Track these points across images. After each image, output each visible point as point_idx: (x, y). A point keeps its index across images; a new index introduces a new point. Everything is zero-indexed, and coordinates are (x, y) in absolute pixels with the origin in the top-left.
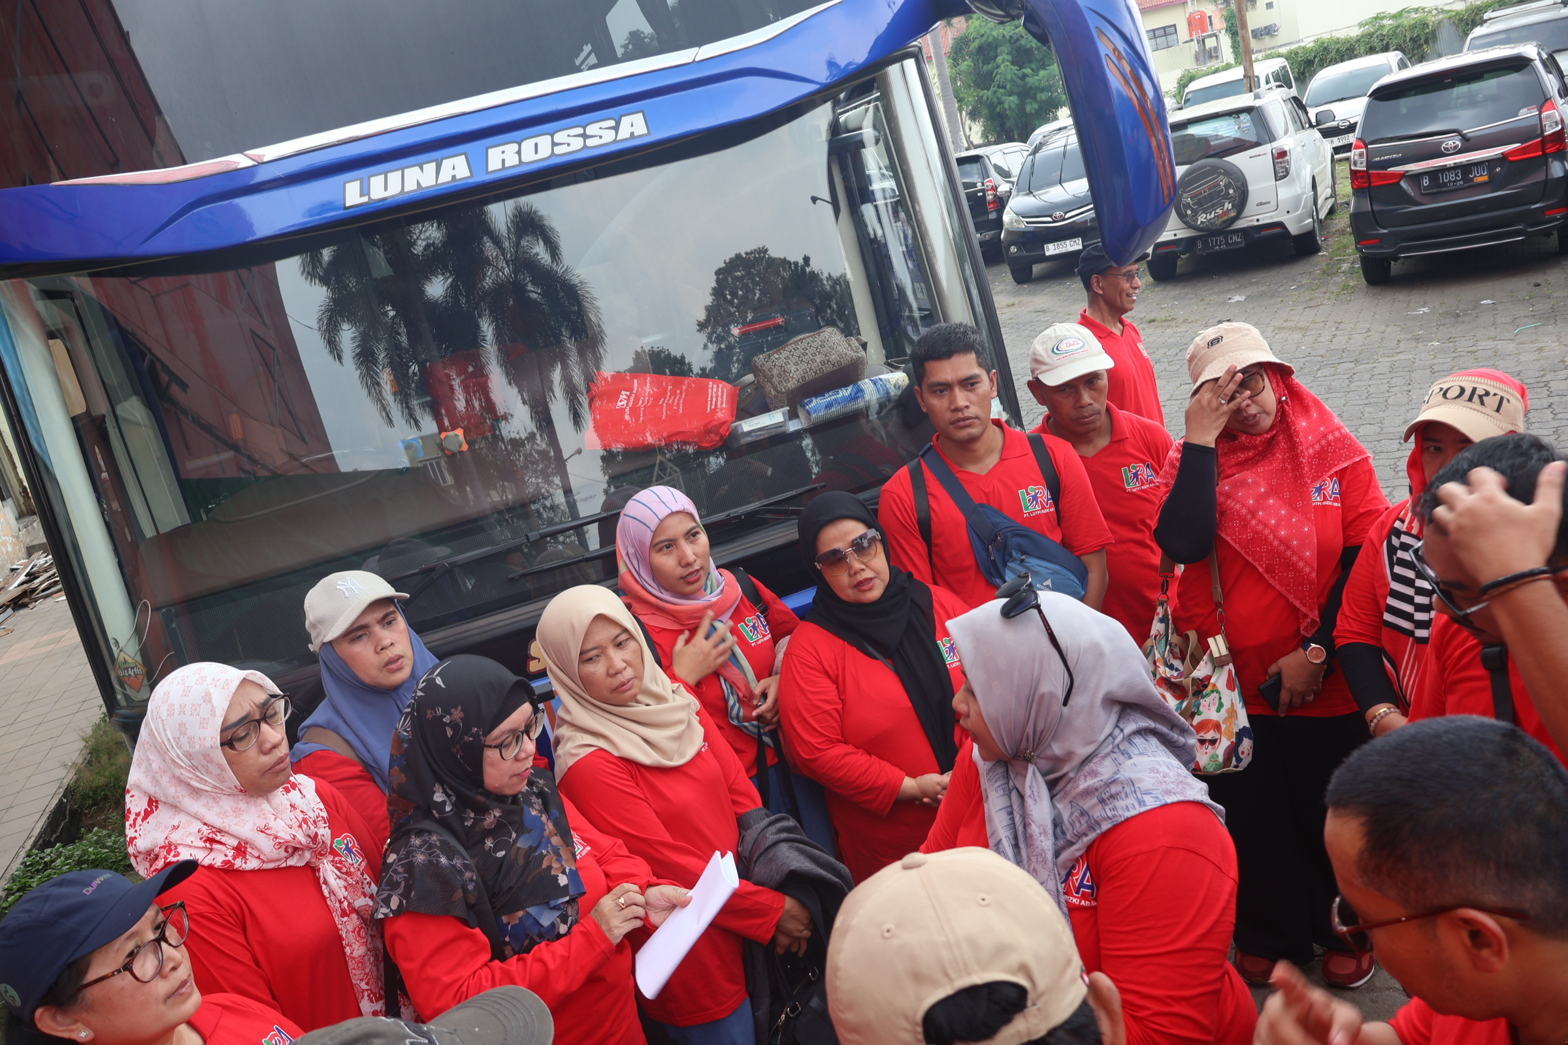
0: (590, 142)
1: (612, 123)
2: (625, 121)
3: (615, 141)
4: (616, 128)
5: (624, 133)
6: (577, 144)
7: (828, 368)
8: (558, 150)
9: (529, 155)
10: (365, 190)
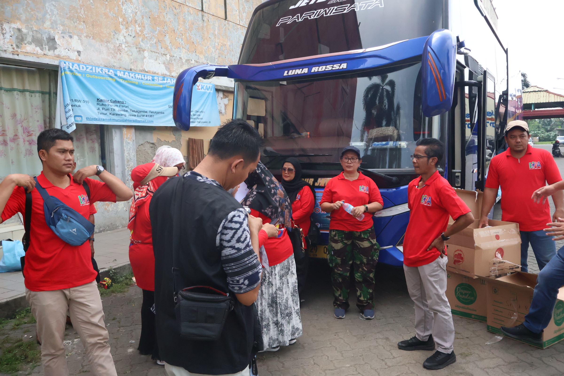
0: (333, 69)
1: (339, 65)
2: (343, 65)
3: (339, 69)
4: (340, 66)
5: (341, 68)
6: (330, 68)
7: (382, 135)
8: (326, 69)
9: (320, 70)
10: (288, 73)
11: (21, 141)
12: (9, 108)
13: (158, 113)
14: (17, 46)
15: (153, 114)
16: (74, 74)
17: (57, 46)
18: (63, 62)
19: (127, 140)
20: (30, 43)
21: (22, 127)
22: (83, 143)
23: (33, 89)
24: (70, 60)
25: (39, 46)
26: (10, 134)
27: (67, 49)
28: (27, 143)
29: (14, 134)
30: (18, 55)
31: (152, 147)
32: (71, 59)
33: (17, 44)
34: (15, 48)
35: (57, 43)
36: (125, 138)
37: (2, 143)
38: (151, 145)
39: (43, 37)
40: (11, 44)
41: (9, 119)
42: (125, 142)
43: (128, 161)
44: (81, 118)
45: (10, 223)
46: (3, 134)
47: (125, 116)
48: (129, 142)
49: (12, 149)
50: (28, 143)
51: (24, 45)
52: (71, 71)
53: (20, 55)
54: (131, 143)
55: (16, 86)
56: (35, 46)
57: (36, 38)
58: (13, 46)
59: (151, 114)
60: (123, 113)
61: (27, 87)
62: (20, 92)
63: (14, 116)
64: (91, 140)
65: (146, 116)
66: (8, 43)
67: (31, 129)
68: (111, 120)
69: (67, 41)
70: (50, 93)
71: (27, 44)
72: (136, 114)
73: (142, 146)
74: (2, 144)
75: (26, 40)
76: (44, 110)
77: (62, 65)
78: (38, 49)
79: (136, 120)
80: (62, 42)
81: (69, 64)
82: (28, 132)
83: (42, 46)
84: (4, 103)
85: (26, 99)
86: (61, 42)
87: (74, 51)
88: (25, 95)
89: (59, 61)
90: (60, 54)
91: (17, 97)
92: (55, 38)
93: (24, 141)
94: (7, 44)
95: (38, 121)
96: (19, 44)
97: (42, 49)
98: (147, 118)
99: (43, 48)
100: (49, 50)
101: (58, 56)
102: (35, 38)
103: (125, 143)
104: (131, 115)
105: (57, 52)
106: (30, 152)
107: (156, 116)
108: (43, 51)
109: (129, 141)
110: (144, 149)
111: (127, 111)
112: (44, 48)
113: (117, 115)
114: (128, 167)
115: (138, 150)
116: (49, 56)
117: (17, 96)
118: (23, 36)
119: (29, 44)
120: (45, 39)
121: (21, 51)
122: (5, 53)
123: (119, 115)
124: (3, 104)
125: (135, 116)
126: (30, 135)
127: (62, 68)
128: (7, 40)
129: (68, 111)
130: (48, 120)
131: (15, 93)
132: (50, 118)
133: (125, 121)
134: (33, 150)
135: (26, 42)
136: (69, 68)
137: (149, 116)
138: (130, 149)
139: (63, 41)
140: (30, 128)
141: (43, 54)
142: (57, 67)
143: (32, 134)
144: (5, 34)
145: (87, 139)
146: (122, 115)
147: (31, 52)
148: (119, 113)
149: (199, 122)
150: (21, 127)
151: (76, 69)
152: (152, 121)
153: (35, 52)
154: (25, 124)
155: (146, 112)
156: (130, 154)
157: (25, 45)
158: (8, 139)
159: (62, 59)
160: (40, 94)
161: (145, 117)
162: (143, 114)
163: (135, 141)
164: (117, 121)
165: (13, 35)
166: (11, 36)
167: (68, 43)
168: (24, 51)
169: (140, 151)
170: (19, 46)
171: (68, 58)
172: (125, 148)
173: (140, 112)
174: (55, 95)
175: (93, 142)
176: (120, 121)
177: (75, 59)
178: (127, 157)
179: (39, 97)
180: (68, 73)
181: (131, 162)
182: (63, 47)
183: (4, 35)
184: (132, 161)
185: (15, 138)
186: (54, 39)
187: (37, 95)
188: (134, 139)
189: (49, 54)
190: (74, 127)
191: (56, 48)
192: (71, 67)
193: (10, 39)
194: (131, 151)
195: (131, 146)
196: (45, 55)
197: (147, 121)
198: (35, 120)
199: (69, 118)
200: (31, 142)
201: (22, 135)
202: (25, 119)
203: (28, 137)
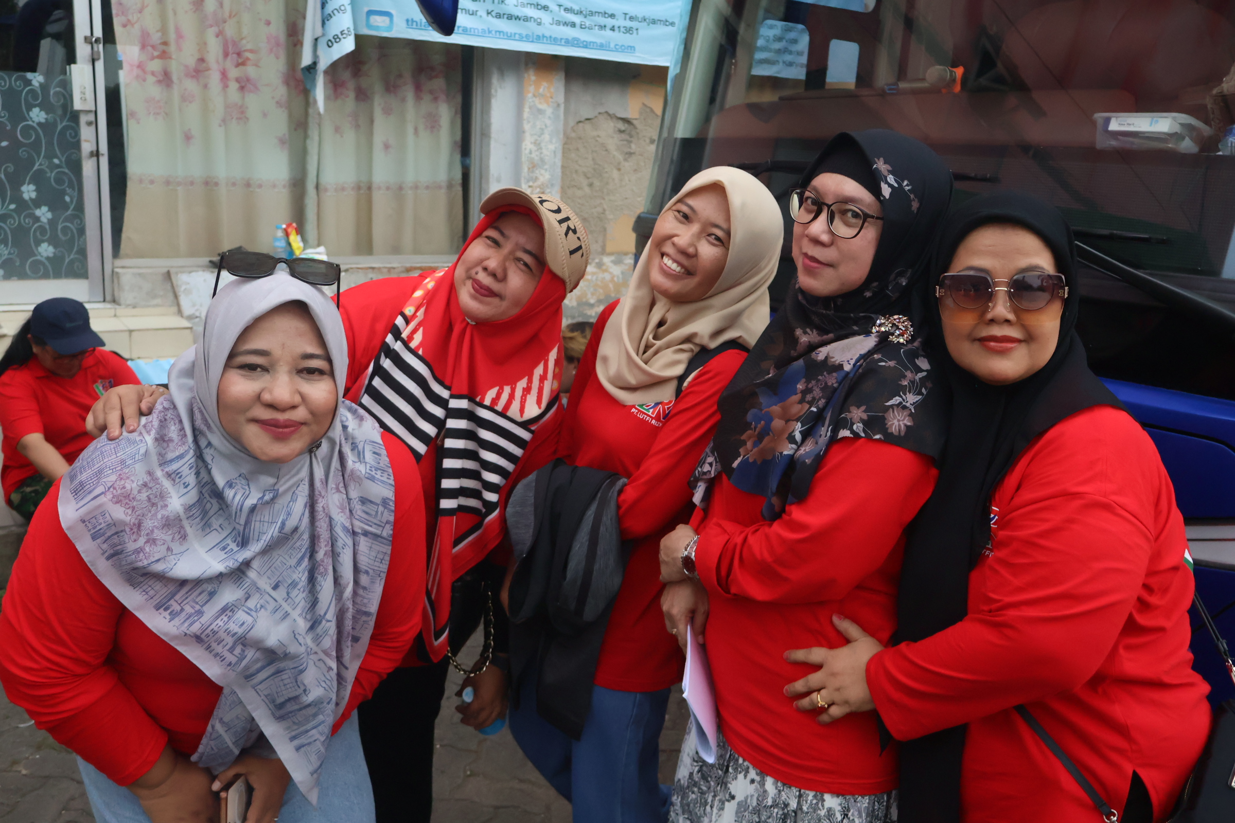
11: (214, 78)
13: (654, 22)
15: (634, 24)
19: (537, 101)
21: (220, 37)
22: (403, 100)
26: (186, 55)
28: (233, 86)
29: (197, 56)
31: (621, 131)
36: (530, 95)
37: (161, 78)
38: (621, 126)
41: (186, 12)
42: (530, 108)
43: (533, 166)
44: (385, 19)
45: (148, 306)
46: (164, 52)
47: (539, 24)
48: (540, 106)
49: (185, 98)
50: (236, 85)
54: (549, 111)
59: (629, 24)
60: (530, 12)
63: (199, 2)
64: (431, 92)
65: (613, 29)
67: (247, 45)
68: (490, 32)
72: (577, 19)
73: (588, 126)
74: (159, 82)
79: (575, 39)
82: (239, 54)
93: (225, 79)
95: (268, 23)
98: (615, 35)
103: (527, 110)
104: (558, 23)
106: (242, 113)
107: (647, 31)
109: (543, 106)
110: (595, 133)
111: (545, 8)
113: (510, 17)
114: (531, 184)
115: (573, 135)
123: (518, 18)
125: (573, 25)
126: (243, 64)
133: (539, 39)
134: (248, 108)
137: (622, 29)
138: (542, 129)
140: (244, 42)
143: (248, 59)
145: (418, 88)
146: (527, 19)
148: (516, 12)
149: (790, 64)
150: (217, 36)
152: (632, 49)
154: (230, 31)
155: (612, 16)
156: (543, 145)
158: (175, 68)
161: (608, 33)
162: (602, 20)
163: (562, 106)
164: (510, 37)
169: (580, 138)
172: (527, 127)
173: (592, 14)
175: (436, 99)
176: (521, 40)
178: (531, 153)
181: (543, 172)
184: (546, 167)
185: (199, 70)
188: (561, 98)
190: (348, 45)
194: (546, 137)
195: (548, 122)
197: (612, 45)
198: (260, 20)
199: (334, 15)
200: (243, 84)
201: (218, 62)
202: (233, 14)
203: (237, 69)
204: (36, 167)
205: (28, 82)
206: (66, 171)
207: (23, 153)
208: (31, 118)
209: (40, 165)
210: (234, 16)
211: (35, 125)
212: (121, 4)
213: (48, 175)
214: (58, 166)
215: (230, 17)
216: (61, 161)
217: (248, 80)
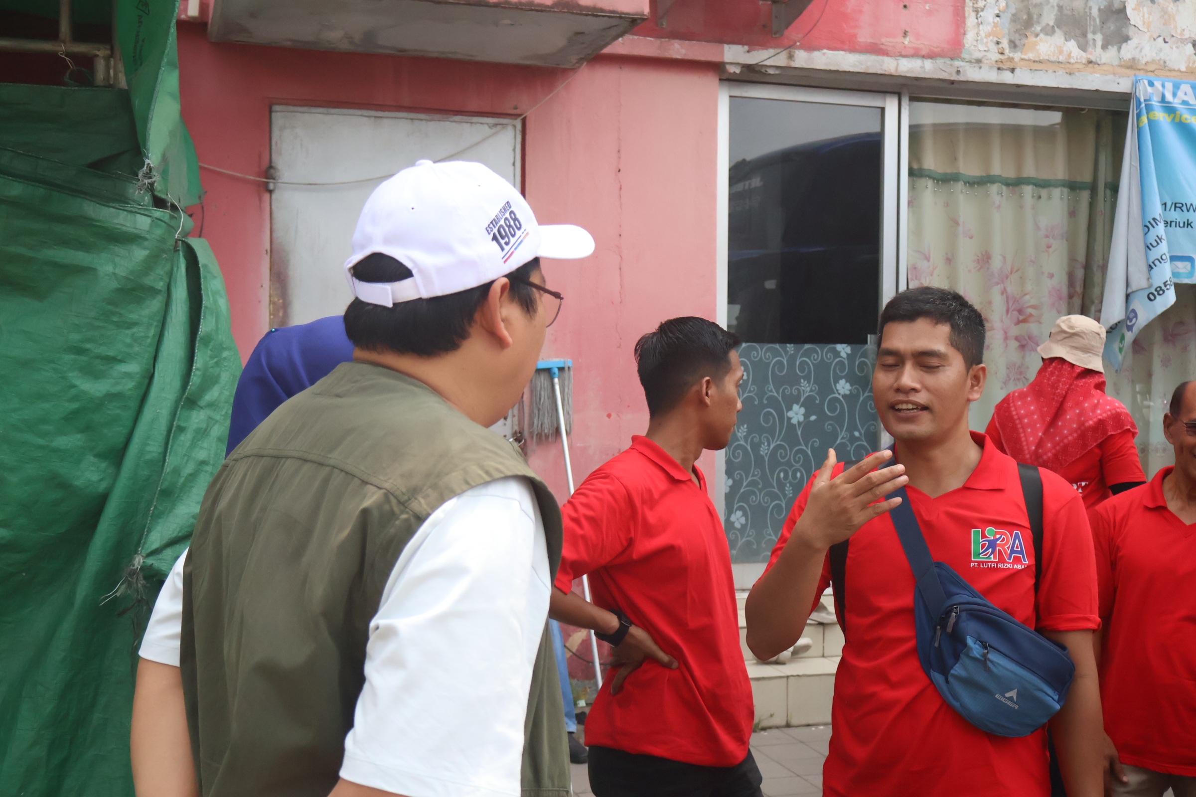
11: (998, 337)
12: (971, 238)
14: (1013, 45)
16: (1177, 120)
17: (1131, 32)
18: (1146, 82)
20: (1049, 31)
21: (1005, 295)
23: (1045, 175)
24: (1168, 73)
25: (1075, 37)
27: (1161, 39)
28: (1014, 344)
30: (1013, 70)
32: (1170, 70)
33: (1013, 39)
34: (1007, 51)
35: (1132, 22)
39: (1090, 8)
40: (995, 39)
41: (970, 271)
44: (1188, 264)
50: (1016, 344)
51: (1032, 39)
52: (1170, 110)
53: (1017, 71)
55: (997, 169)
56: (1063, 39)
57: (1069, 13)
58: (1000, 46)
61: (1029, 171)
62: (1007, 185)
63: (984, 259)
66: (988, 35)
67: (1029, 300)
69: (1164, 11)
70: (1093, 188)
71: (1042, 35)
75: (1038, 22)
76: (1071, 239)
77: (1143, 91)
78: (1072, 46)
80: (1146, 16)
81: (1163, 86)
82: (1020, 311)
83: (1084, 35)
84: (961, 221)
85: (1021, 207)
86: (1143, 16)
87: (1183, 41)
88: (1021, 197)
89: (1134, 78)
90: (1137, 57)
91: (997, 203)
92: (1125, 7)
93: (1006, 338)
94: (985, 40)
95: (1051, 276)
96: (1017, 36)
97: (1083, 47)
99: (1087, 42)
100: (1104, 47)
101: (1131, 65)
102: (1065, 12)
105: (1128, 51)
106: (1021, 373)
108: (1084, 50)
112: (1091, 43)
116: (1104, 68)
117: (997, 199)
118: (1033, 10)
119: (1047, 34)
120: (1095, 12)
121: (1023, 57)
122: (977, 69)
124: (957, 224)
126: (1025, 321)
127: (1142, 100)
128: (985, 29)
129: (1155, 244)
130: (1080, 273)
131: (994, 188)
132: (1087, 267)
134: (1028, 368)
135: (1038, 28)
136: (1163, 99)
139: (1150, 14)
140: (1027, 297)
141: (1084, 61)
142: (1125, 98)
143: (1031, 315)
144: (982, 10)
147: (1052, 59)
150: (1002, 294)
151: (1185, 103)
153: (1061, 58)
154: (1012, 287)
157: (1034, 39)
159: (1142, 72)
160: (1066, 190)
165: (1004, 12)
166: (998, 16)
167: (1166, 17)
168: (1031, 56)
170: (1017, 42)
171: (1162, 68)
174: (1108, 192)
177: (1183, 69)
179: (1061, 199)
180: (1160, 116)
182: (1148, 34)
183: (981, 14)
186: (1122, 11)
187: (1057, 192)
189: (1104, 60)
190: (1170, 298)
191: (1126, 39)
192: (1169, 97)
193: (995, 25)
196: (1091, 65)
198: (1043, 273)
199: (1155, 266)
200: (1024, 343)
201: (1002, 321)
202: (1015, 270)
203: (1017, 326)
204: (838, 442)
205: (837, 354)
206: (865, 443)
207: (828, 427)
208: (837, 390)
209: (843, 438)
210: (1017, 271)
211: (840, 397)
212: (915, 268)
213: (848, 449)
214: (857, 439)
215: (1011, 273)
216: (860, 434)
217: (1030, 338)
